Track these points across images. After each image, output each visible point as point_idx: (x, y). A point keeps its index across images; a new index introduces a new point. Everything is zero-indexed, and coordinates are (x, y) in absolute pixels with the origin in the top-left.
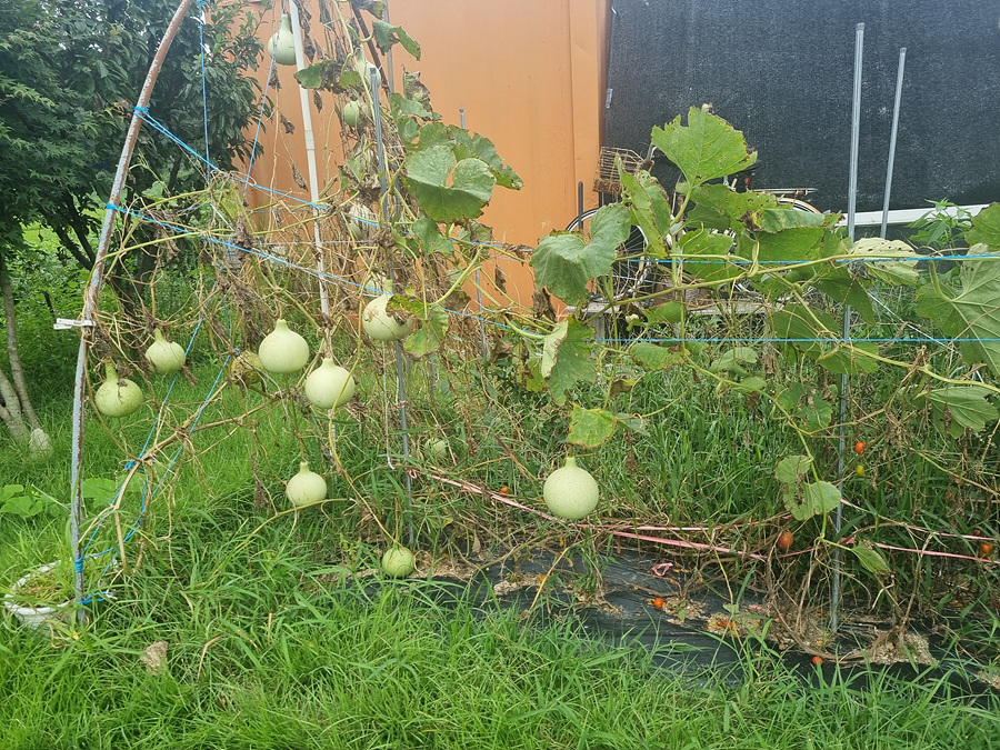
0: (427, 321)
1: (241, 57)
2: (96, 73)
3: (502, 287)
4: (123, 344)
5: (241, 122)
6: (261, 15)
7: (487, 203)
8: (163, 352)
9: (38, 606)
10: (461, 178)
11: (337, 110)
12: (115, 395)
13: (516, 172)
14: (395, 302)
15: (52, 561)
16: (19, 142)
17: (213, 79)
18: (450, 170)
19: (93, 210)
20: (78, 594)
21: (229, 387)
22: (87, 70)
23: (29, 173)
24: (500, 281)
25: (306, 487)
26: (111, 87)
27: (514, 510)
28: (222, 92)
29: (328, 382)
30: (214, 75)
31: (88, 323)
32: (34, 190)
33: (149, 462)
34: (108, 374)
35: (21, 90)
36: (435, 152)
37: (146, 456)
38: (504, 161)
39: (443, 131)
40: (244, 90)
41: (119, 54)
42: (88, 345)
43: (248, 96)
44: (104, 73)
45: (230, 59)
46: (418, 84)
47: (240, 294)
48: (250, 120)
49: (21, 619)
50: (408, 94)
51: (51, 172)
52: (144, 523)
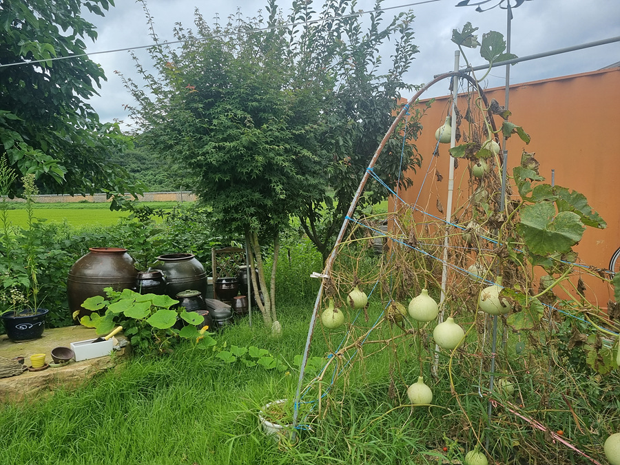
0: (526, 308)
1: (409, 133)
2: (337, 142)
3: (582, 293)
4: (340, 291)
5: (404, 168)
6: (424, 111)
7: (577, 243)
8: (358, 296)
9: (274, 423)
10: (560, 225)
11: (469, 167)
12: (331, 316)
13: (601, 216)
14: (506, 291)
15: (282, 399)
16: (299, 176)
17: (393, 146)
18: (551, 218)
19: (320, 210)
20: (295, 422)
21: (385, 322)
22: (333, 141)
23: (299, 192)
24: (581, 288)
25: (420, 393)
26: (343, 150)
27: (570, 451)
28: (397, 153)
29: (448, 332)
30: (394, 144)
31: (326, 276)
32: (300, 200)
33: (340, 356)
34: (330, 305)
35: (306, 152)
36: (541, 205)
37: (338, 353)
38: (594, 210)
39: (550, 189)
40: (408, 152)
41: (349, 133)
42: (324, 288)
43: (410, 154)
44: (341, 143)
45: (404, 134)
46: (533, 159)
47: (407, 273)
48: (409, 167)
49: (265, 427)
50: (524, 165)
51: (308, 191)
52: (331, 391)
